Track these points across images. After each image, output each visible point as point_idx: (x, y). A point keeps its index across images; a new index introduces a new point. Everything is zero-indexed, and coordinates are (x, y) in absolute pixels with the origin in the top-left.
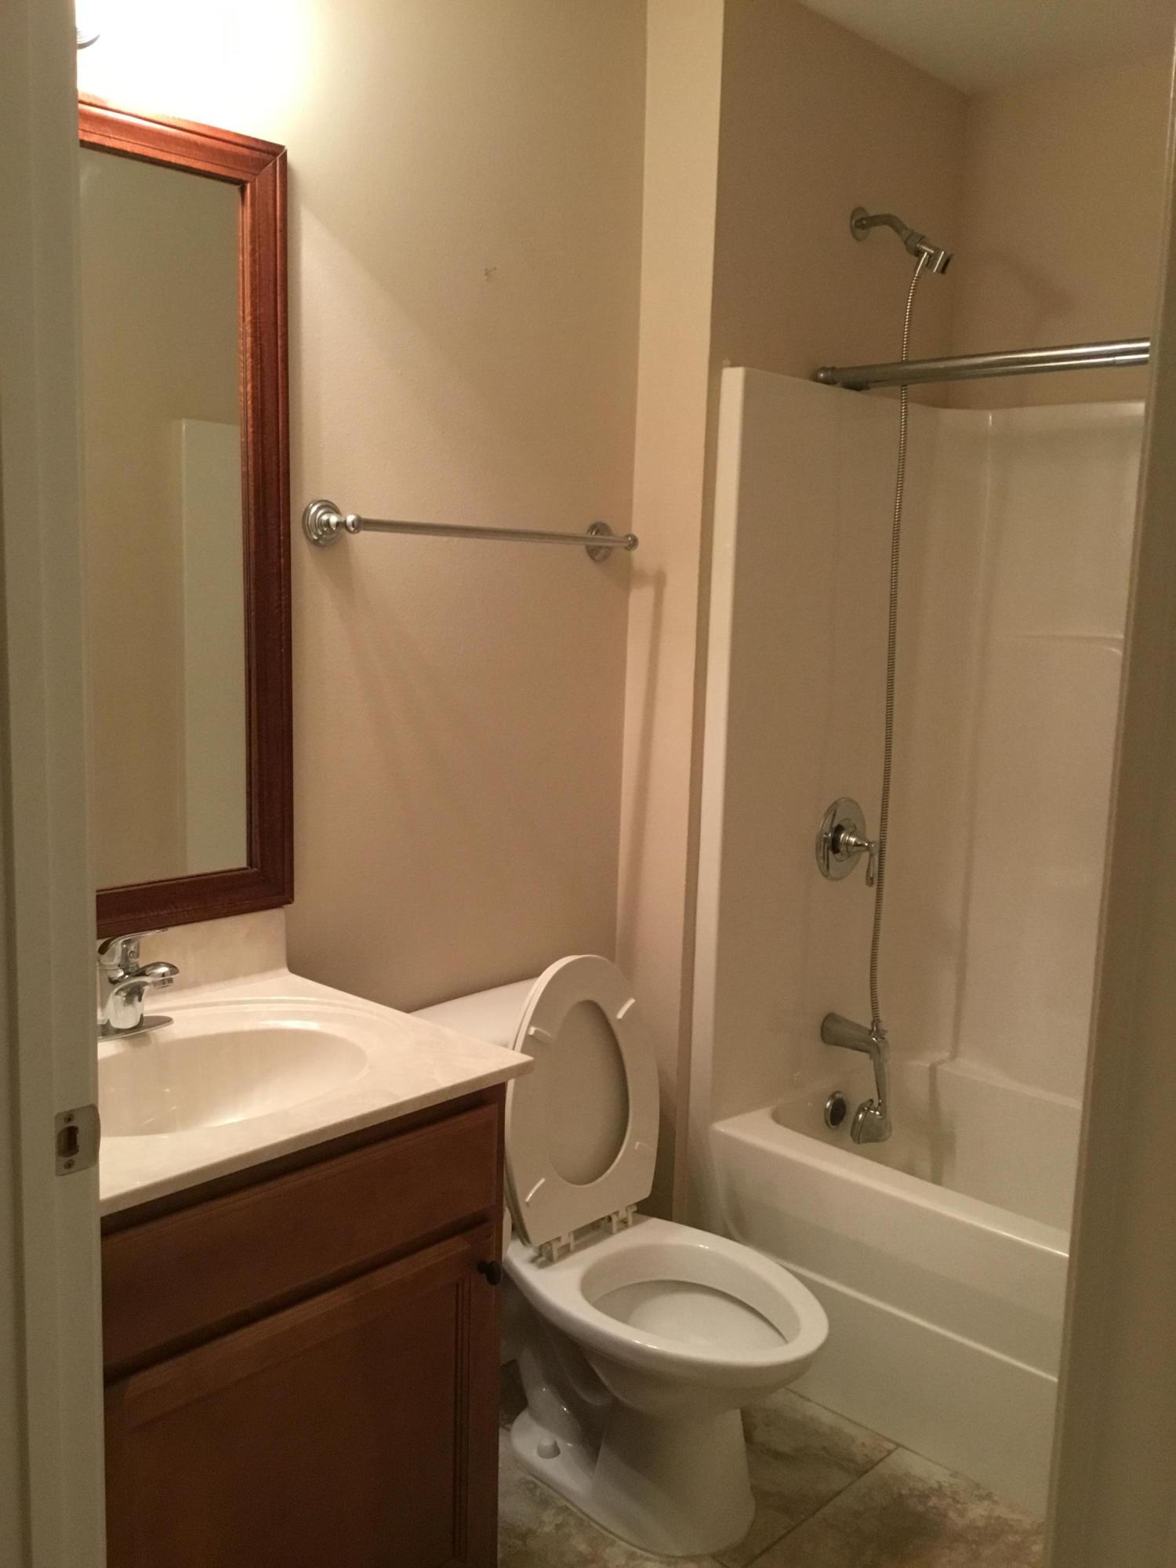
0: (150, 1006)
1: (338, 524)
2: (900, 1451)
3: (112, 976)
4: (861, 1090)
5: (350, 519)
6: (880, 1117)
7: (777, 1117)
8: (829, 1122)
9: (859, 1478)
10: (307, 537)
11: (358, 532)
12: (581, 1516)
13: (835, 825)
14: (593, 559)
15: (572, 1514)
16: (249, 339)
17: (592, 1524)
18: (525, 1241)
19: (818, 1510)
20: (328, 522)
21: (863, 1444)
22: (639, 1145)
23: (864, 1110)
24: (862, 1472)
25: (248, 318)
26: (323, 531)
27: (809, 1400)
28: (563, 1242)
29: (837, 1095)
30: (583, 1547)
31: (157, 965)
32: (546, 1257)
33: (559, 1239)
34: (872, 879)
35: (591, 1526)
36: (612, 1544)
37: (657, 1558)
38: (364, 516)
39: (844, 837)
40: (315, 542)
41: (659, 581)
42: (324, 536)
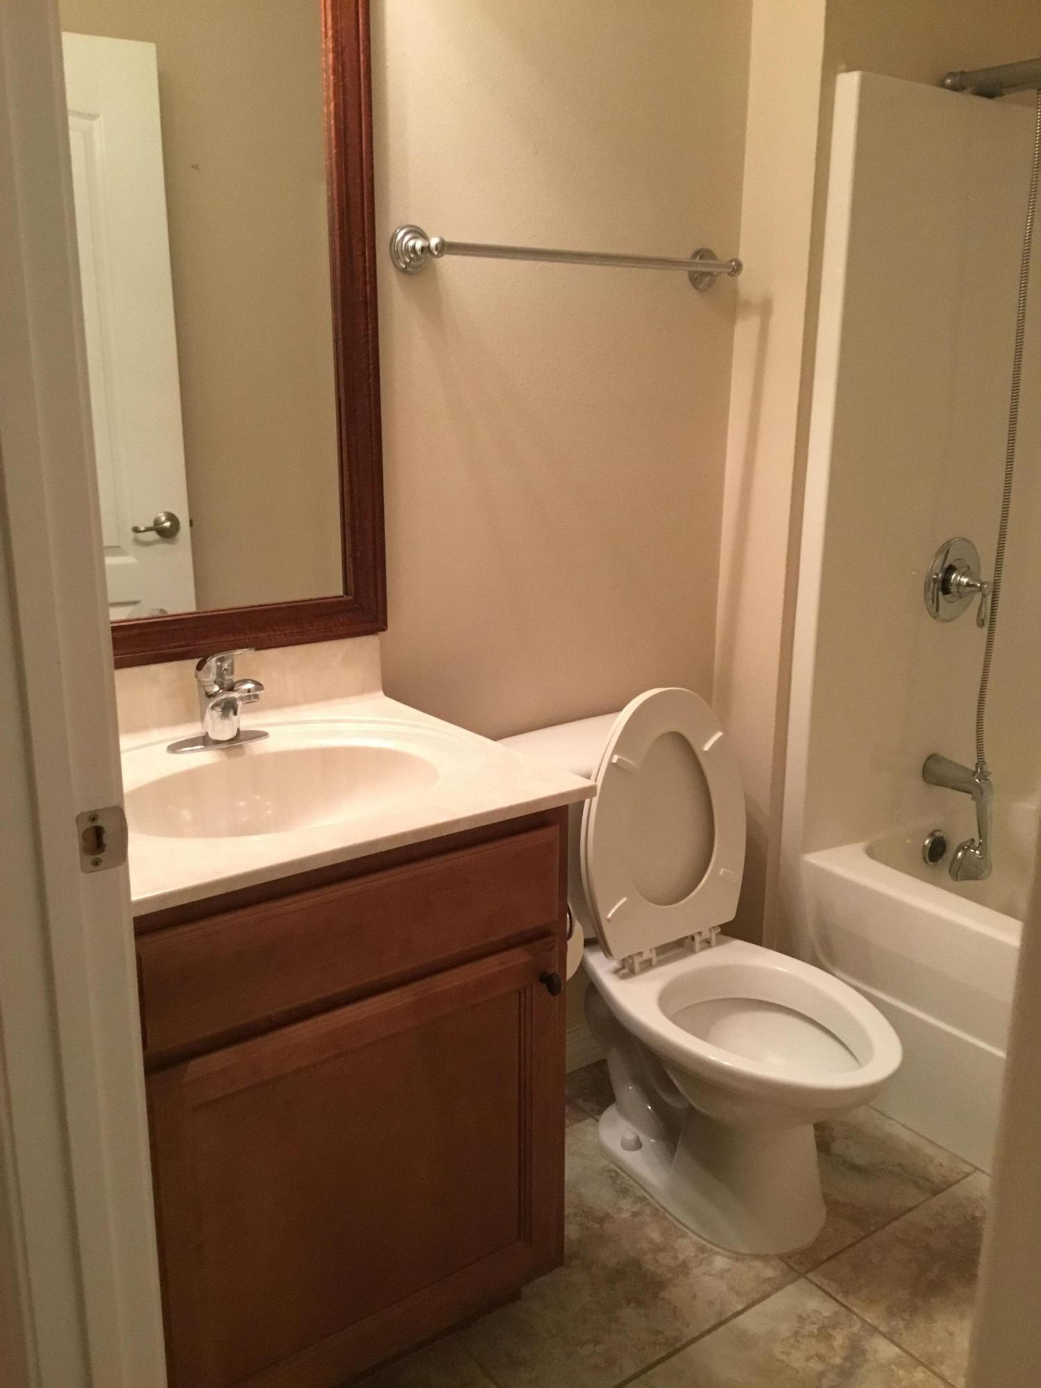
0: (245, 721)
1: (423, 249)
2: (977, 1174)
3: (208, 691)
4: (962, 830)
5: (434, 242)
6: (980, 857)
7: (871, 853)
8: (928, 860)
9: (934, 1195)
10: (396, 266)
11: (442, 256)
12: (657, 1206)
13: (946, 565)
14: (697, 288)
15: (649, 1204)
16: (331, 56)
17: (667, 1215)
18: (607, 953)
19: (889, 1223)
20: (414, 247)
21: (941, 1165)
22: (724, 872)
23: (963, 849)
24: (936, 1192)
25: (330, 33)
26: (411, 259)
27: (889, 1118)
28: (646, 956)
29: (937, 834)
30: (655, 1236)
31: (245, 681)
32: (627, 970)
33: (640, 954)
34: (983, 620)
35: (666, 1218)
36: (684, 1235)
37: (727, 1253)
38: (448, 239)
39: (955, 578)
40: (404, 271)
41: (766, 309)
42: (412, 263)
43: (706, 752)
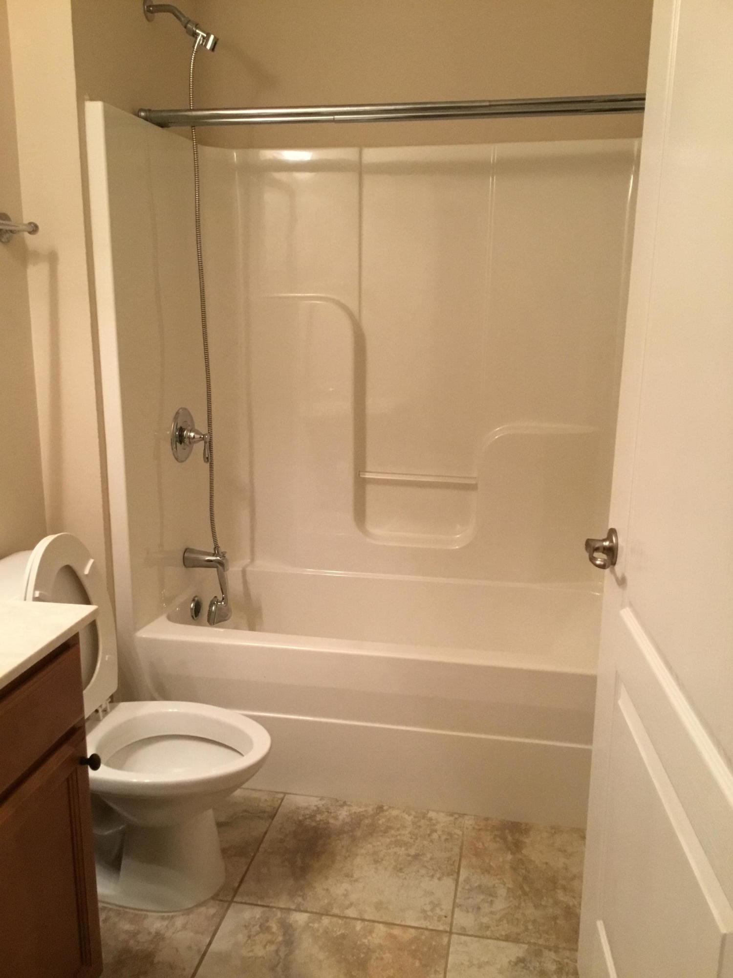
2: (287, 796)
4: (210, 591)
6: (225, 605)
7: (169, 618)
8: (194, 616)
9: (273, 820)
12: (118, 908)
15: (110, 910)
17: (128, 910)
19: (259, 846)
21: (266, 800)
22: (109, 658)
23: (214, 603)
24: (273, 817)
29: (196, 599)
30: (127, 926)
34: (208, 458)
35: (127, 912)
36: (146, 917)
37: (180, 913)
39: (187, 434)
43: (87, 575)
